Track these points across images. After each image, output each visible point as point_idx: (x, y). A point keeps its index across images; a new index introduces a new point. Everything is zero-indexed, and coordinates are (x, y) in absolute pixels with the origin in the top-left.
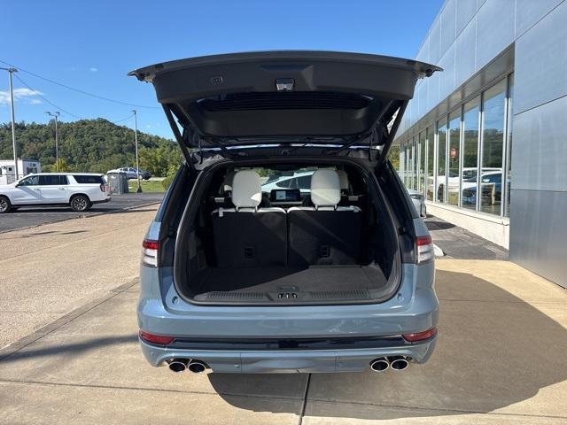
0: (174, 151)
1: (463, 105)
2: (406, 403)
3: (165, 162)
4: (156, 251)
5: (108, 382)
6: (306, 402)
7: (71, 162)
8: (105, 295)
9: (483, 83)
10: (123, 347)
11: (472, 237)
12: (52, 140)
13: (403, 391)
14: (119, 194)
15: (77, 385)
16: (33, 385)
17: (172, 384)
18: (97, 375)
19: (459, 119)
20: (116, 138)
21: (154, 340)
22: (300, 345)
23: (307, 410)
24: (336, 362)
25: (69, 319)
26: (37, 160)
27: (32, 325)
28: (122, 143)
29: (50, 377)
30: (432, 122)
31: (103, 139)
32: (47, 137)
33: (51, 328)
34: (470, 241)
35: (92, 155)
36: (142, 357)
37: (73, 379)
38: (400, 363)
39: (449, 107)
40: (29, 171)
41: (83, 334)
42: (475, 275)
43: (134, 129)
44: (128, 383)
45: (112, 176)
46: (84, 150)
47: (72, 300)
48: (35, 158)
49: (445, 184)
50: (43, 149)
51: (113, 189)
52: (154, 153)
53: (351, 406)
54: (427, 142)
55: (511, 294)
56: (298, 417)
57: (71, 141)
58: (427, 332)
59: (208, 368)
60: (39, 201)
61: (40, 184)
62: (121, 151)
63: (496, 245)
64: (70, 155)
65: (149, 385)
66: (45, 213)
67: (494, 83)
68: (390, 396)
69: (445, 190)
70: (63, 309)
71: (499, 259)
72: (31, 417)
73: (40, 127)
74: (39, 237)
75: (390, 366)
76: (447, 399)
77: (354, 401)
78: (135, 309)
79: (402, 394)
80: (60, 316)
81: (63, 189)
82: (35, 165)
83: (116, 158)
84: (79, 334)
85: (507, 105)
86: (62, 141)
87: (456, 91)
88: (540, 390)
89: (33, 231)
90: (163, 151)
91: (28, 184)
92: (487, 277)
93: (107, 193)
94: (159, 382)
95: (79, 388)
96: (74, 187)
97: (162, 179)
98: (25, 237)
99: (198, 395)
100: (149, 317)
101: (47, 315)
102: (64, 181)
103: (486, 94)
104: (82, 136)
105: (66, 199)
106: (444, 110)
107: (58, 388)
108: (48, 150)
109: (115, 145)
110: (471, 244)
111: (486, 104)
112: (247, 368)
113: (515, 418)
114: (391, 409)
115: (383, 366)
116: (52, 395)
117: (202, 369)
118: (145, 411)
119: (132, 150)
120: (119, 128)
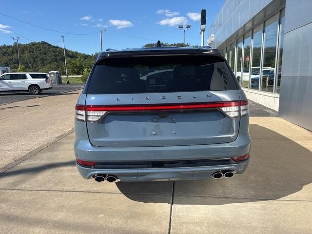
0: (86, 60)
1: (253, 30)
2: (230, 196)
3: (82, 66)
4: (84, 111)
5: (59, 188)
6: (173, 197)
7: (27, 67)
8: (52, 140)
9: (265, 16)
10: (66, 168)
11: (257, 105)
12: (16, 54)
13: (227, 189)
14: (57, 85)
15: (41, 190)
16: (15, 191)
17: (95, 189)
18: (52, 185)
19: (250, 38)
20: (53, 53)
21: (85, 164)
22: (165, 165)
23: (174, 201)
24: (193, 174)
25: (34, 154)
26: (8, 66)
27: (12, 158)
28: (56, 56)
29: (24, 186)
30: (234, 40)
31: (45, 54)
32: (13, 53)
33: (23, 159)
34: (255, 107)
35: (39, 63)
36: (78, 173)
37: (38, 187)
38: (229, 174)
39: (244, 31)
40: (4, 72)
41: (42, 162)
42: (260, 125)
43: (63, 48)
44: (71, 188)
45: (52, 74)
46: (34, 60)
47: (34, 144)
48: (7, 64)
49: (240, 76)
50: (11, 60)
51: (53, 82)
52: (75, 62)
53: (198, 198)
54: (231, 52)
55: (281, 135)
56: (170, 205)
57: (26, 55)
58: (245, 156)
59: (118, 179)
60: (11, 89)
61: (10, 79)
62: (56, 61)
63: (270, 109)
64: (27, 63)
65: (82, 190)
66: (14, 96)
67: (272, 15)
68: (220, 192)
69: (240, 79)
70: (29, 148)
71: (273, 116)
72: (15, 209)
73: (9, 47)
74: (12, 109)
75: (223, 176)
76: (252, 193)
77: (201, 195)
78: (72, 147)
79: (227, 191)
80: (28, 152)
81: (24, 82)
82: (7, 69)
83: (54, 65)
84: (40, 162)
85: (279, 28)
86: (21, 55)
87: (249, 21)
88: (304, 186)
89: (8, 106)
90: (80, 60)
91: (4, 79)
92: (267, 126)
93: (49, 84)
94: (88, 187)
95: (42, 192)
96: (30, 80)
97: (80, 76)
98: (4, 109)
99: (112, 194)
100: (81, 150)
101: (20, 152)
102: (24, 77)
103: (267, 22)
104: (33, 52)
105: (26, 87)
106: (241, 33)
107: (29, 192)
108: (14, 61)
109: (53, 57)
110: (256, 108)
111: (267, 28)
112: (141, 179)
113: (292, 202)
114: (221, 199)
115: (220, 176)
116: (26, 197)
117: (115, 180)
118: (81, 204)
119: (63, 59)
120: (54, 47)
